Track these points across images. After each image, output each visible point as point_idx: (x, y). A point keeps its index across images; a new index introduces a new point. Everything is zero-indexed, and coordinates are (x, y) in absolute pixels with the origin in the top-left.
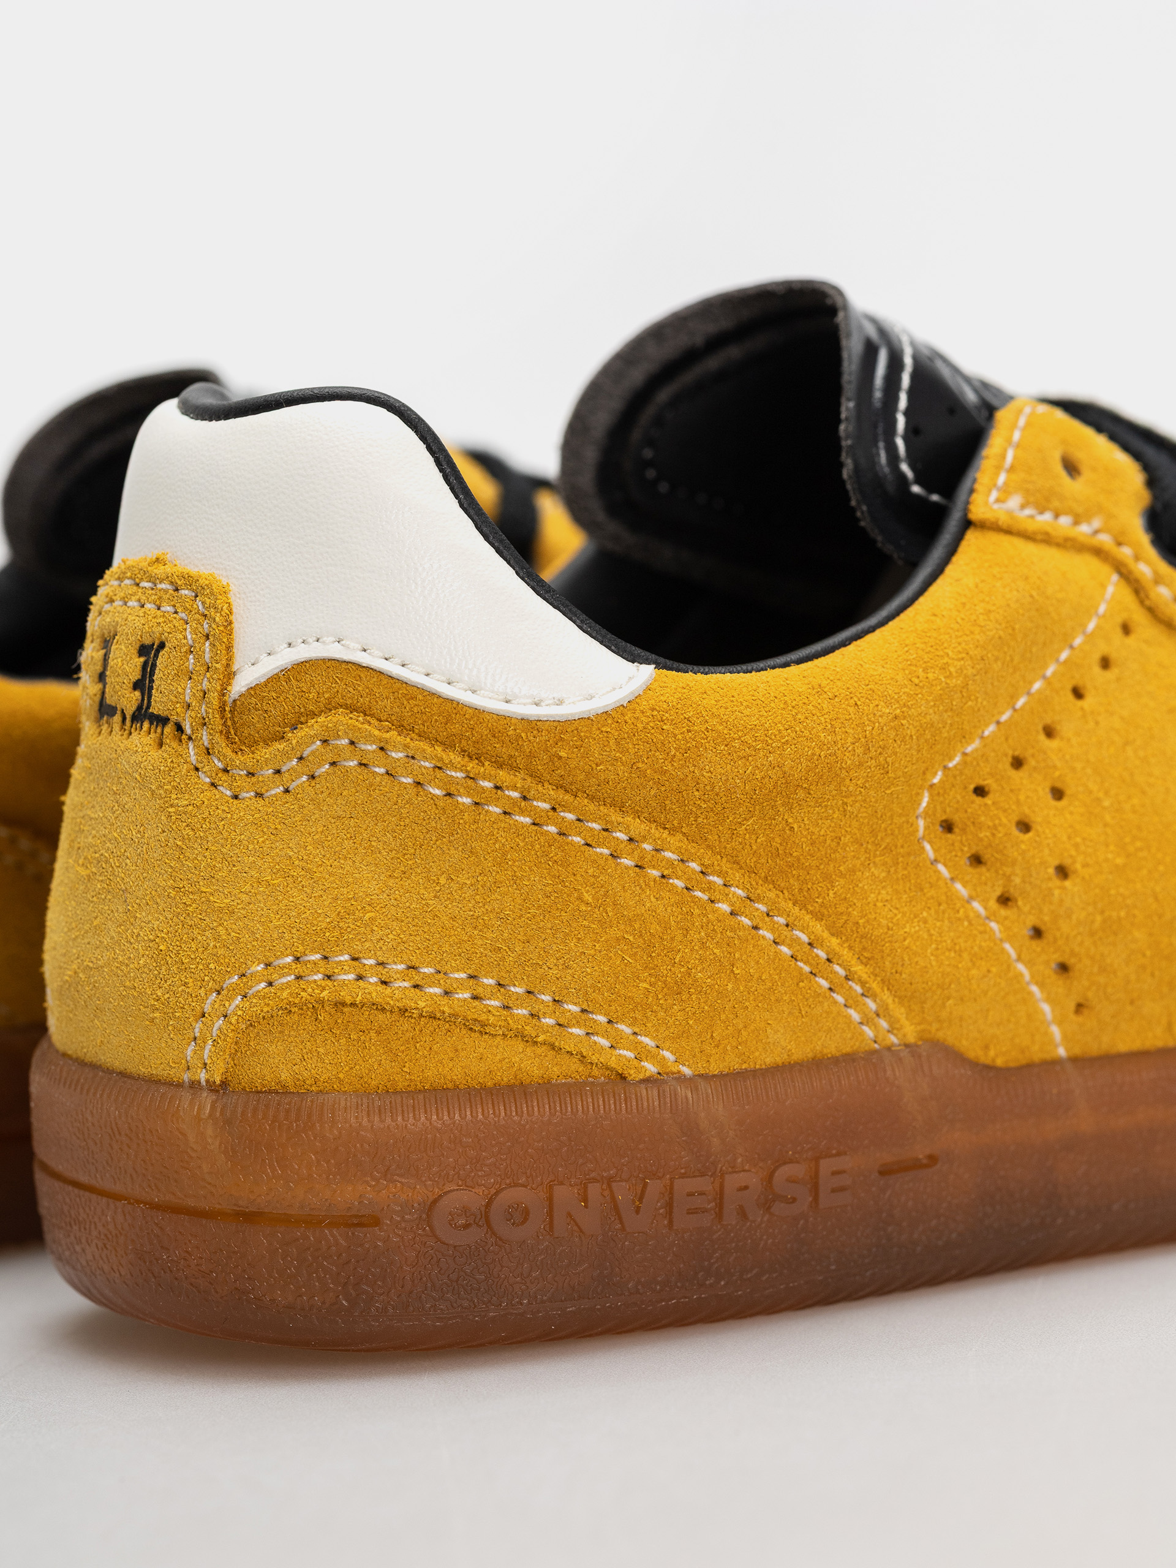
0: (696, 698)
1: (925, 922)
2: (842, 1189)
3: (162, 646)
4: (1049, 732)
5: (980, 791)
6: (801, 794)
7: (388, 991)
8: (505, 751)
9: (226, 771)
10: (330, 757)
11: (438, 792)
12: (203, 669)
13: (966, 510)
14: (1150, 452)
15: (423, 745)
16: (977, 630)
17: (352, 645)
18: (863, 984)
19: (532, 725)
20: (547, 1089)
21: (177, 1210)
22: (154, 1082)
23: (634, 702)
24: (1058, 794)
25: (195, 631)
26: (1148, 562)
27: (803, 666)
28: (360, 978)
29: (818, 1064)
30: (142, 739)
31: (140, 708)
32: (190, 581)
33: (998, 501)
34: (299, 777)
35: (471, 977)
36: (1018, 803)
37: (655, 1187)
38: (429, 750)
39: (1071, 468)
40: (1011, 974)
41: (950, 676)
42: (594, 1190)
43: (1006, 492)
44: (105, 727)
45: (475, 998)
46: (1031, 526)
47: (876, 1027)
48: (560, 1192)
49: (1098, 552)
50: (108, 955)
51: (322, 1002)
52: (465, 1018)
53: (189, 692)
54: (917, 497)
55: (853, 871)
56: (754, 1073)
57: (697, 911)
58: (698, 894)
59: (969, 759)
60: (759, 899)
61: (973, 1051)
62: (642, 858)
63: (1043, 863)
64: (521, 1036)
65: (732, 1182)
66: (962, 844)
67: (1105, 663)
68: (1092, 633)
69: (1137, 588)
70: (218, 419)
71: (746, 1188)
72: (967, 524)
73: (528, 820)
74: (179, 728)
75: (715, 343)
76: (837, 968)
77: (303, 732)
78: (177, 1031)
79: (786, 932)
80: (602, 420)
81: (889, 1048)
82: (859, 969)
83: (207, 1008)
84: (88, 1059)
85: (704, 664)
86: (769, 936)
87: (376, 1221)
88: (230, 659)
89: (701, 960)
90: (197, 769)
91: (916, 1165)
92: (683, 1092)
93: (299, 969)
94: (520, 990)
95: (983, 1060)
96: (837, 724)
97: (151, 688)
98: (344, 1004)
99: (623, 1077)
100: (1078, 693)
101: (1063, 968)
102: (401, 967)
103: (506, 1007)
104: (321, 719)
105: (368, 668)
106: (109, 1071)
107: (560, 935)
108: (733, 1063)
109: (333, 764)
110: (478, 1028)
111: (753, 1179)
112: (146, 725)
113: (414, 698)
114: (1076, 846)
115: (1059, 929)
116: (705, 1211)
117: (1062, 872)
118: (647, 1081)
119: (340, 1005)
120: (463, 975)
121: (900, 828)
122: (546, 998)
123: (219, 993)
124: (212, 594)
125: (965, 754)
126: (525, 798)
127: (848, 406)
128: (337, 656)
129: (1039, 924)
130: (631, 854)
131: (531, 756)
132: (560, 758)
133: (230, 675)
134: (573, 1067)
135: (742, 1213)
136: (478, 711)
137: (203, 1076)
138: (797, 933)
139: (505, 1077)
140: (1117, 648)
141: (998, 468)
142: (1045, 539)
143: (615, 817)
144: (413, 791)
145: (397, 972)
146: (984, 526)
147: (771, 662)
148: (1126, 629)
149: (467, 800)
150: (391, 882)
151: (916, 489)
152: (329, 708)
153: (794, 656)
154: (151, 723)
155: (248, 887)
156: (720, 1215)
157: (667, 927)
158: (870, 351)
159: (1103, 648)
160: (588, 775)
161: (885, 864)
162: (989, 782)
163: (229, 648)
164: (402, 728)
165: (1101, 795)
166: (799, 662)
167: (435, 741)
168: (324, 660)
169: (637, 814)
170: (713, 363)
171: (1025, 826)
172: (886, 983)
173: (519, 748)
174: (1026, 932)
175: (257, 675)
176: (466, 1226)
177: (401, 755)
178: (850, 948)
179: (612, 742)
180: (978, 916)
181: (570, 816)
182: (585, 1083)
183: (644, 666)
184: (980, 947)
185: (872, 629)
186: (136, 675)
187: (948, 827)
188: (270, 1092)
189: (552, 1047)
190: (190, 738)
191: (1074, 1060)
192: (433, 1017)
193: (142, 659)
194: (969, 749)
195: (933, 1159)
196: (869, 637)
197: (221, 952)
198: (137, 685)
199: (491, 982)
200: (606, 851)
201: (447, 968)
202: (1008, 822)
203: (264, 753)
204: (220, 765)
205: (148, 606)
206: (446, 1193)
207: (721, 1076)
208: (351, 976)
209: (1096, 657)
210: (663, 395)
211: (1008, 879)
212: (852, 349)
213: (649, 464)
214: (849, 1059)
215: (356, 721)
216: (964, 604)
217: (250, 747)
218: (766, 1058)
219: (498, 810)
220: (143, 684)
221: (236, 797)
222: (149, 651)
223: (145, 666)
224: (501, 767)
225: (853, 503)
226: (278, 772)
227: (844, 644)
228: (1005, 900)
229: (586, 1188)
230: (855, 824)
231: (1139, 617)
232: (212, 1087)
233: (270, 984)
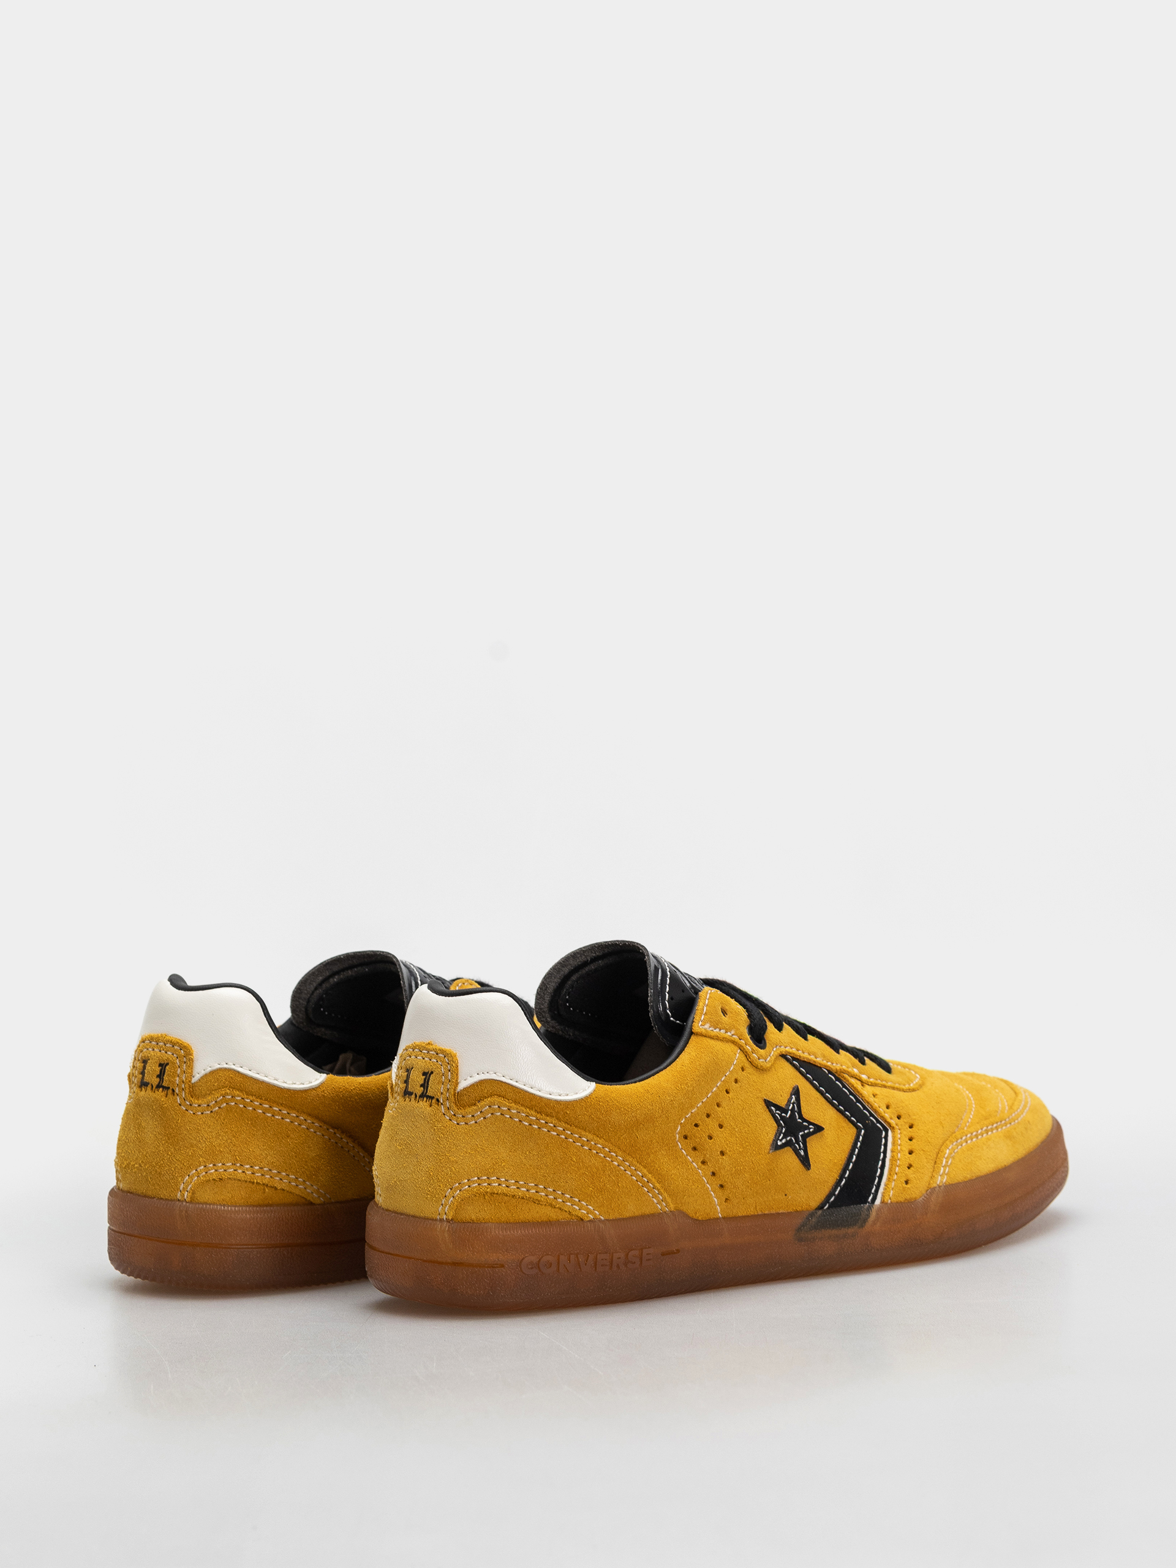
0: (609, 1094)
1: (678, 1169)
2: (649, 1260)
3: (432, 1073)
4: (718, 1105)
5: (696, 1125)
6: (641, 1126)
7: (509, 1189)
8: (549, 1111)
9: (455, 1115)
10: (491, 1112)
11: (527, 1124)
12: (448, 1082)
13: (691, 1029)
14: (748, 1003)
15: (523, 1108)
16: (697, 1071)
17: (500, 1075)
18: (658, 1190)
19: (558, 1102)
20: (558, 1223)
21: (434, 1262)
22: (426, 1219)
23: (591, 1095)
24: (721, 1126)
25: (445, 1069)
26: (750, 1046)
27: (641, 1083)
28: (499, 1185)
29: (643, 1217)
30: (424, 1104)
31: (423, 1093)
32: (443, 1051)
33: (701, 1025)
34: (480, 1118)
35: (535, 1185)
36: (708, 1129)
37: (591, 1257)
38: (525, 1110)
39: (724, 1012)
40: (705, 1188)
41: (688, 1087)
42: (572, 1257)
43: (704, 1022)
44: (407, 1099)
45: (536, 1192)
46: (712, 1034)
47: (661, 1205)
48: (562, 1257)
49: (733, 1042)
50: (409, 1176)
51: (487, 1193)
52: (533, 1199)
53: (442, 1088)
54: (672, 1021)
55: (656, 1152)
56: (623, 1219)
57: (607, 1165)
58: (608, 1159)
59: (693, 1114)
60: (627, 1161)
61: (691, 1214)
62: (591, 1147)
63: (717, 1150)
64: (551, 1205)
65: (616, 1256)
66: (690, 1143)
67: (736, 1081)
68: (732, 1071)
69: (746, 1055)
70: (449, 996)
71: (620, 1258)
72: (692, 1033)
73: (555, 1133)
74: (438, 1100)
75: (594, 960)
76: (650, 1185)
77: (483, 1103)
78: (436, 1202)
79: (635, 1172)
80: (552, 986)
81: (665, 1212)
82: (657, 1185)
83: (447, 1194)
84: (399, 1211)
85: (609, 1082)
86: (629, 1173)
87: (503, 1266)
88: (457, 1078)
89: (609, 1181)
90: (444, 1114)
91: (673, 1253)
92: (601, 1225)
93: (479, 1182)
94: (551, 1190)
95: (695, 1217)
96: (654, 1103)
97: (427, 1087)
98: (494, 1193)
99: (582, 1220)
100: (727, 1092)
101: (722, 1186)
102: (513, 1181)
103: (547, 1195)
104: (489, 1099)
105: (505, 1083)
106: (408, 1216)
107: (565, 1172)
108: (617, 1216)
109: (492, 1114)
110: (537, 1202)
111: (622, 1255)
112: (425, 1099)
113: (520, 1093)
114: (727, 1144)
115: (721, 1173)
116: (606, 1265)
117: (722, 1153)
118: (590, 1221)
119: (492, 1194)
120: (533, 1185)
121: (671, 1138)
122: (560, 1193)
123: (451, 1189)
124: (451, 1056)
125: (692, 1113)
126: (555, 1126)
127: (651, 992)
128: (495, 1078)
129: (714, 1171)
130: (587, 1145)
131: (558, 1112)
132: (567, 1113)
133: (457, 1084)
134: (567, 1215)
135: (618, 1266)
136: (541, 1097)
137: (445, 1217)
138: (638, 1172)
139: (545, 1219)
140: (740, 1075)
141: (701, 1014)
142: (717, 1038)
143: (583, 1133)
144: (518, 1123)
145: (512, 1183)
146: (698, 1034)
147: (630, 1081)
148: (743, 1069)
149: (536, 1127)
150: (510, 1153)
151: (672, 1019)
152: (491, 1096)
153: (637, 1079)
154: (427, 1098)
155: (462, 1154)
156: (611, 1267)
157: (598, 1170)
158: (656, 969)
159: (736, 1076)
160: (576, 1119)
161: (666, 1150)
162: (699, 1122)
163: (457, 1075)
164: (515, 1102)
165: (735, 1127)
166: (640, 1081)
167: (526, 1107)
168: (490, 1080)
169: (590, 1132)
170: (592, 967)
171: (710, 1138)
172: (665, 1190)
173: (554, 1110)
174: (710, 1174)
175: (467, 1084)
176: (532, 1268)
177: (515, 1111)
178: (655, 1178)
179: (584, 1108)
180: (695, 1167)
181: (569, 1133)
182: (570, 1221)
183: (592, 1083)
184: (695, 1178)
185: (662, 1070)
186: (422, 1082)
187: (686, 1137)
188: (468, 1222)
189: (560, 1209)
190: (442, 1104)
191: (724, 1218)
192: (523, 1198)
193: (424, 1077)
194: (693, 1111)
195: (678, 1251)
196: (661, 1073)
197: (453, 1175)
198: (422, 1086)
199: (542, 1187)
200: (580, 1144)
201: (528, 1182)
202: (705, 1136)
203: (469, 1110)
204: (453, 1113)
205: (426, 1059)
206: (526, 1257)
207: (613, 1220)
208: (497, 1184)
209: (733, 1079)
210: (574, 978)
211: (705, 1155)
212: (651, 970)
213: (567, 1001)
214: (653, 1215)
215: (501, 1100)
216: (692, 1062)
217: (463, 1107)
218: (627, 1215)
219: (546, 1130)
220: (425, 1085)
221: (458, 1124)
222: (427, 1075)
223: (425, 1080)
224: (548, 1116)
225: (652, 1025)
226: (473, 1116)
227: (653, 1075)
228: (703, 1162)
229: (570, 1256)
230: (657, 1136)
231: (747, 1065)
232: (448, 1221)
233: (469, 1186)
